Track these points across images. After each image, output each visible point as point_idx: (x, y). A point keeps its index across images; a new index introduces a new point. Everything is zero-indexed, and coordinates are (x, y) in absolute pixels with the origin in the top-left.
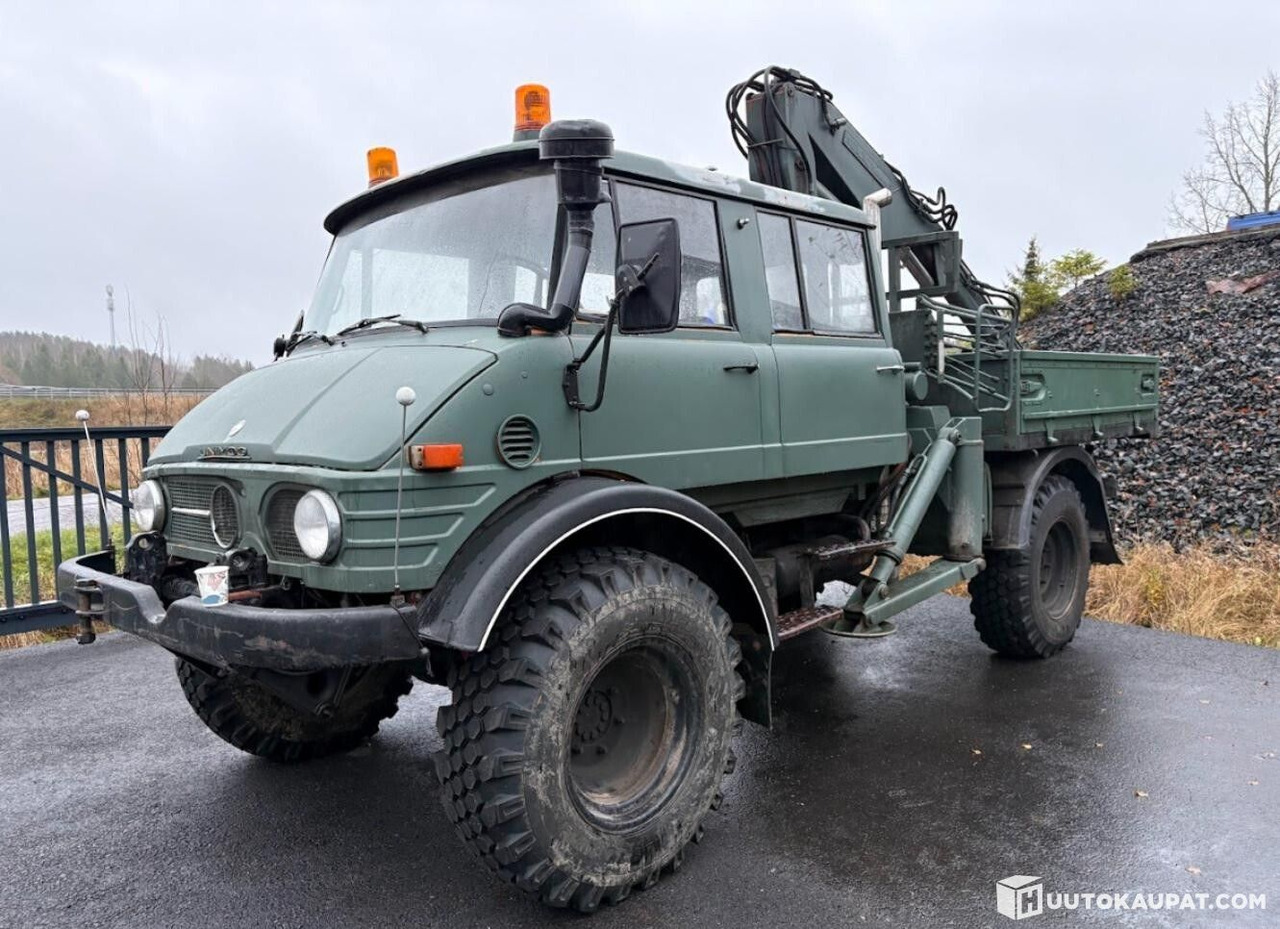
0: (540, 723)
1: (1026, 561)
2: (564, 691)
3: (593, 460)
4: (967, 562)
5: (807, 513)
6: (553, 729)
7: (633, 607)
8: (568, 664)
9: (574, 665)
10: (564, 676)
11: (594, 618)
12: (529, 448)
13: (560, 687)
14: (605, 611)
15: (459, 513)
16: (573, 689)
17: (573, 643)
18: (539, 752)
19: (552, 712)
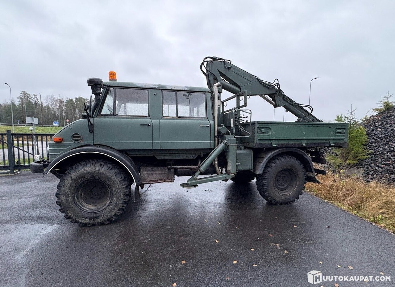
0: (63, 188)
1: (266, 178)
2: (69, 184)
3: (96, 142)
4: (228, 174)
5: (182, 158)
6: (67, 190)
7: (89, 171)
8: (71, 179)
9: (72, 179)
10: (70, 181)
11: (78, 172)
12: (79, 139)
13: (69, 183)
14: (81, 171)
15: (62, 150)
16: (72, 184)
17: (72, 176)
18: (63, 194)
19: (66, 187)
